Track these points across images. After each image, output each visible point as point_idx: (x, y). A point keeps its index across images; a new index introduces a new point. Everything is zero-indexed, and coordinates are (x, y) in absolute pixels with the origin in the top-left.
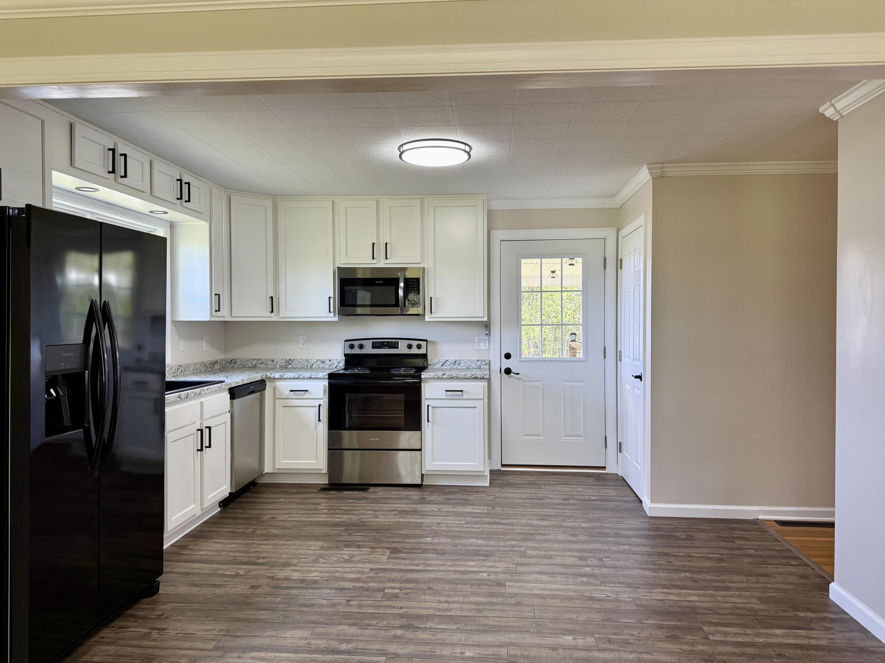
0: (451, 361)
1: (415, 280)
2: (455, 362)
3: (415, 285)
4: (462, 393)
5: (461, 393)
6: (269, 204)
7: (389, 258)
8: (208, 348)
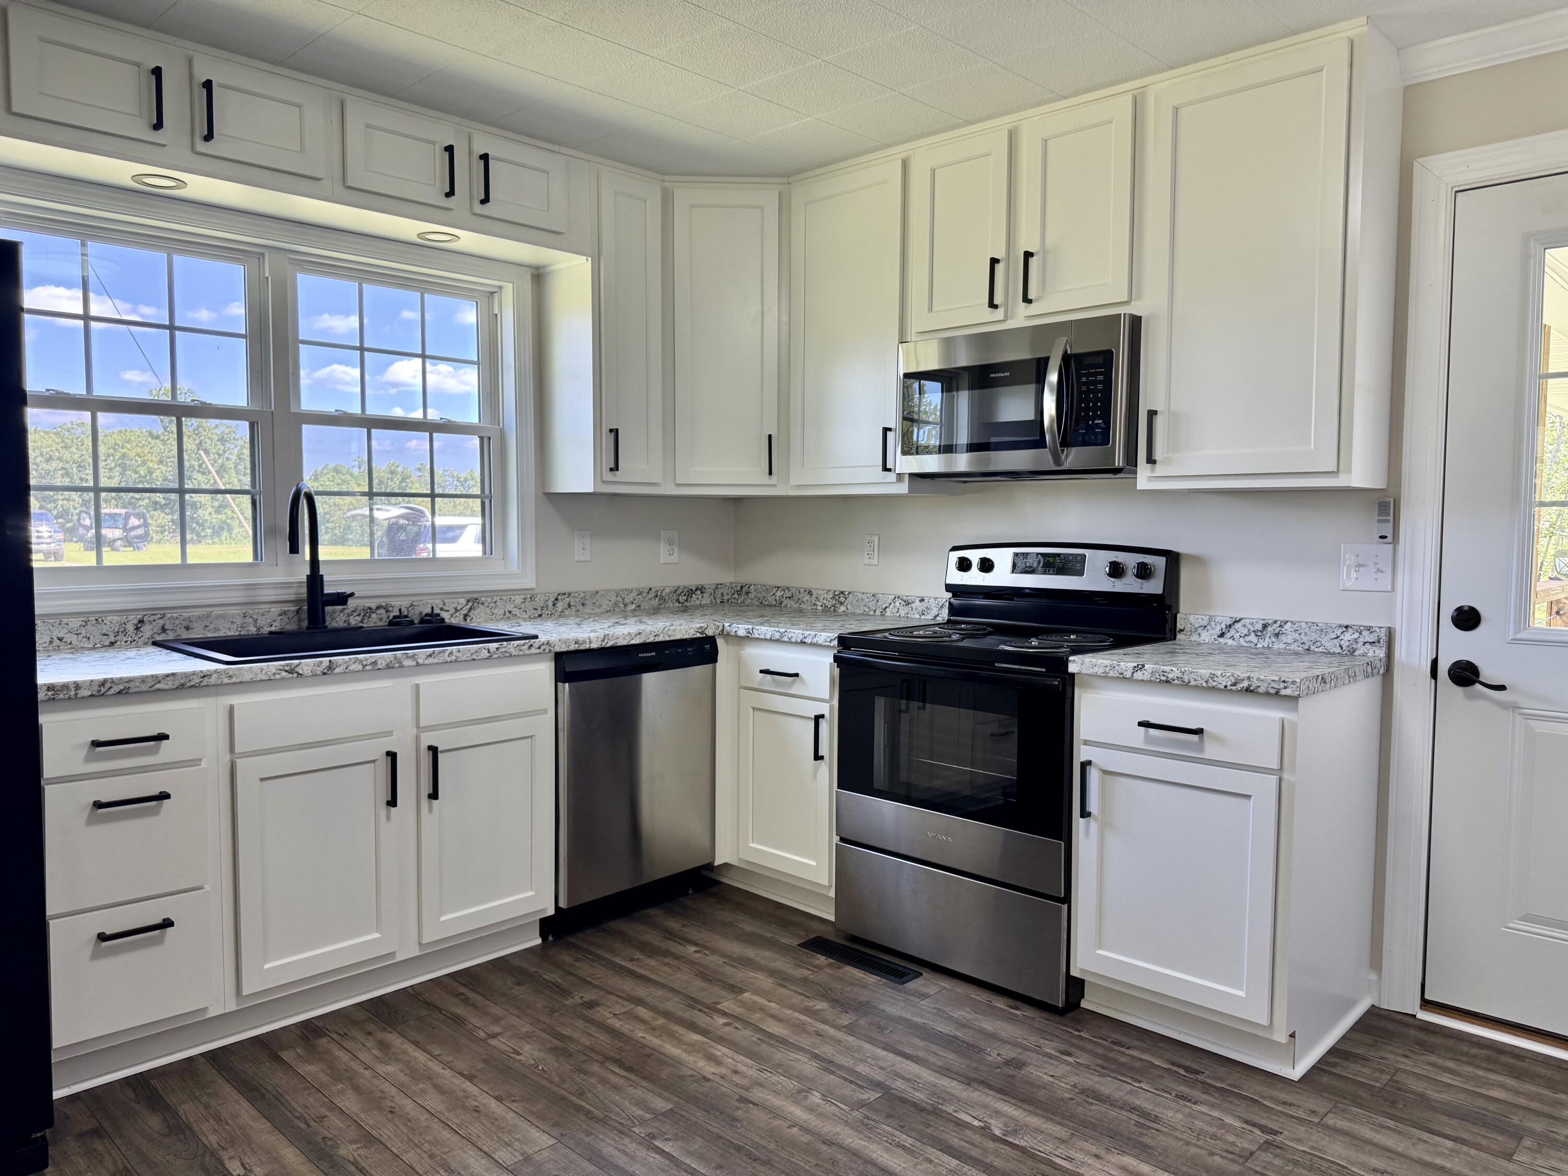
0: (1252, 624)
1: (1100, 360)
2: (1265, 626)
3: (1100, 373)
4: (1201, 740)
5: (1195, 738)
6: (769, 199)
7: (1038, 299)
8: (675, 558)
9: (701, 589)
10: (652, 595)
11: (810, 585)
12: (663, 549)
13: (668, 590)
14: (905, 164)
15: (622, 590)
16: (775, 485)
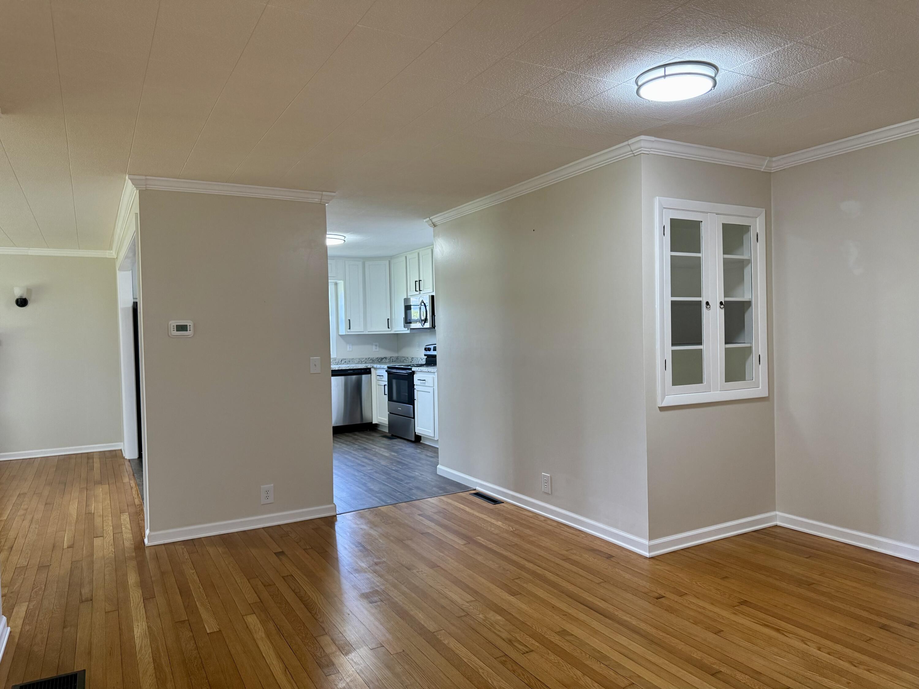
4: (425, 382)
6: (385, 263)
7: (422, 290)
8: (378, 350)
9: (386, 358)
10: (370, 359)
11: (408, 356)
12: (374, 347)
13: (375, 358)
14: (406, 257)
15: (361, 358)
16: (391, 331)
